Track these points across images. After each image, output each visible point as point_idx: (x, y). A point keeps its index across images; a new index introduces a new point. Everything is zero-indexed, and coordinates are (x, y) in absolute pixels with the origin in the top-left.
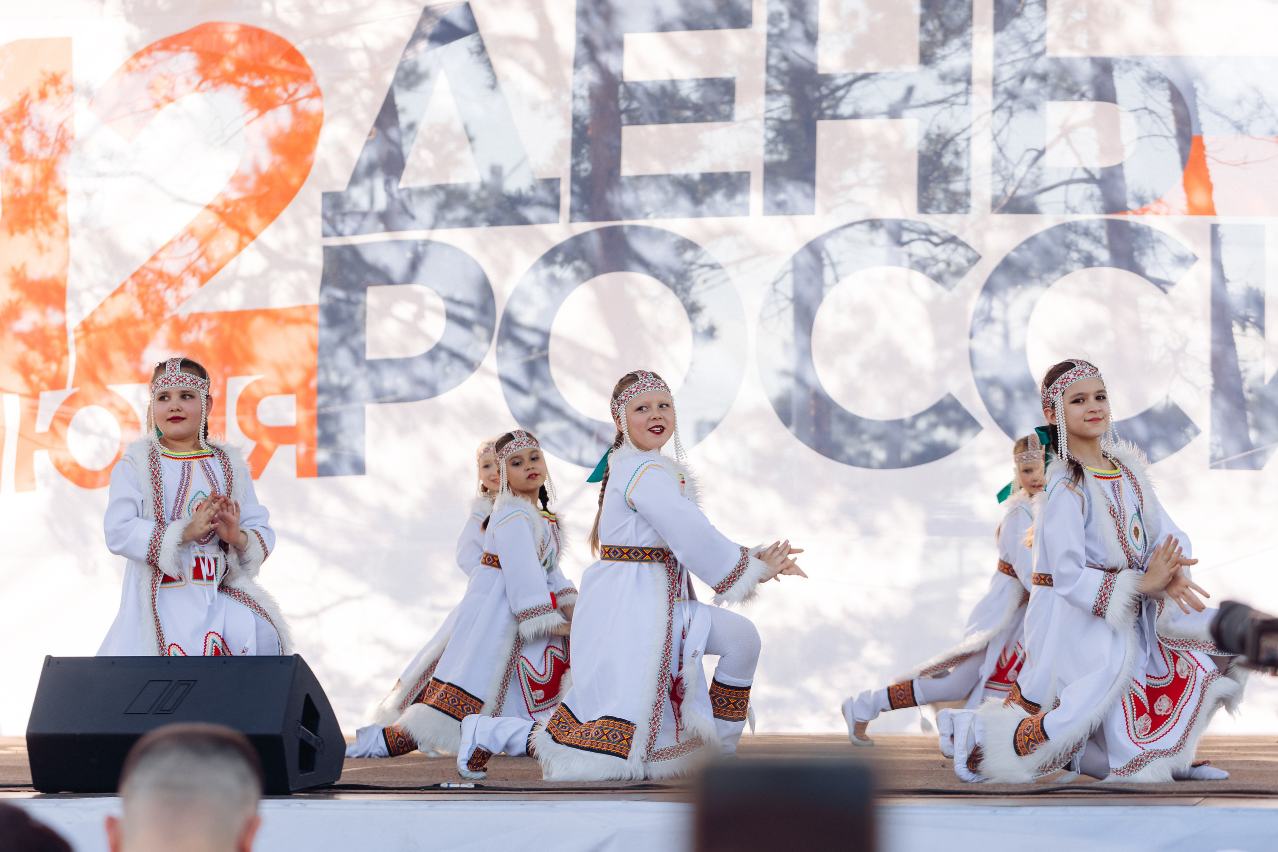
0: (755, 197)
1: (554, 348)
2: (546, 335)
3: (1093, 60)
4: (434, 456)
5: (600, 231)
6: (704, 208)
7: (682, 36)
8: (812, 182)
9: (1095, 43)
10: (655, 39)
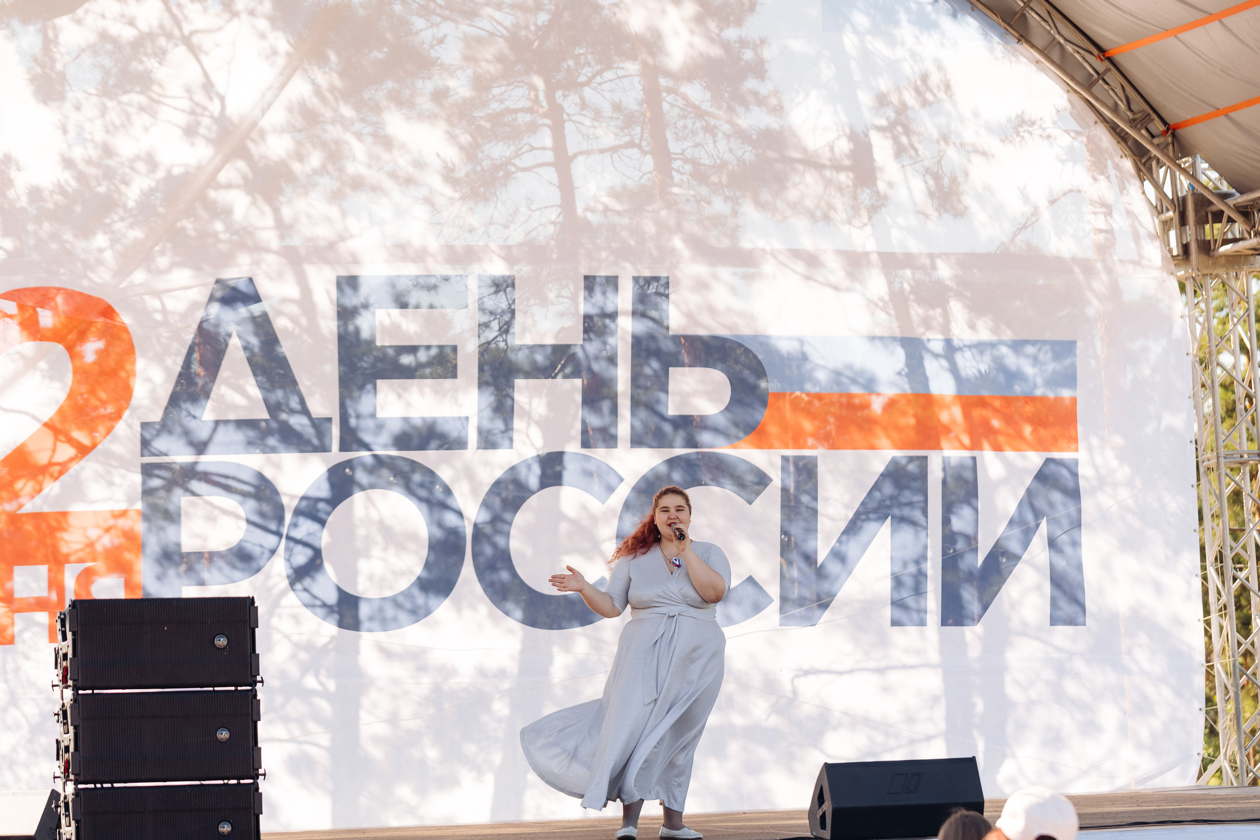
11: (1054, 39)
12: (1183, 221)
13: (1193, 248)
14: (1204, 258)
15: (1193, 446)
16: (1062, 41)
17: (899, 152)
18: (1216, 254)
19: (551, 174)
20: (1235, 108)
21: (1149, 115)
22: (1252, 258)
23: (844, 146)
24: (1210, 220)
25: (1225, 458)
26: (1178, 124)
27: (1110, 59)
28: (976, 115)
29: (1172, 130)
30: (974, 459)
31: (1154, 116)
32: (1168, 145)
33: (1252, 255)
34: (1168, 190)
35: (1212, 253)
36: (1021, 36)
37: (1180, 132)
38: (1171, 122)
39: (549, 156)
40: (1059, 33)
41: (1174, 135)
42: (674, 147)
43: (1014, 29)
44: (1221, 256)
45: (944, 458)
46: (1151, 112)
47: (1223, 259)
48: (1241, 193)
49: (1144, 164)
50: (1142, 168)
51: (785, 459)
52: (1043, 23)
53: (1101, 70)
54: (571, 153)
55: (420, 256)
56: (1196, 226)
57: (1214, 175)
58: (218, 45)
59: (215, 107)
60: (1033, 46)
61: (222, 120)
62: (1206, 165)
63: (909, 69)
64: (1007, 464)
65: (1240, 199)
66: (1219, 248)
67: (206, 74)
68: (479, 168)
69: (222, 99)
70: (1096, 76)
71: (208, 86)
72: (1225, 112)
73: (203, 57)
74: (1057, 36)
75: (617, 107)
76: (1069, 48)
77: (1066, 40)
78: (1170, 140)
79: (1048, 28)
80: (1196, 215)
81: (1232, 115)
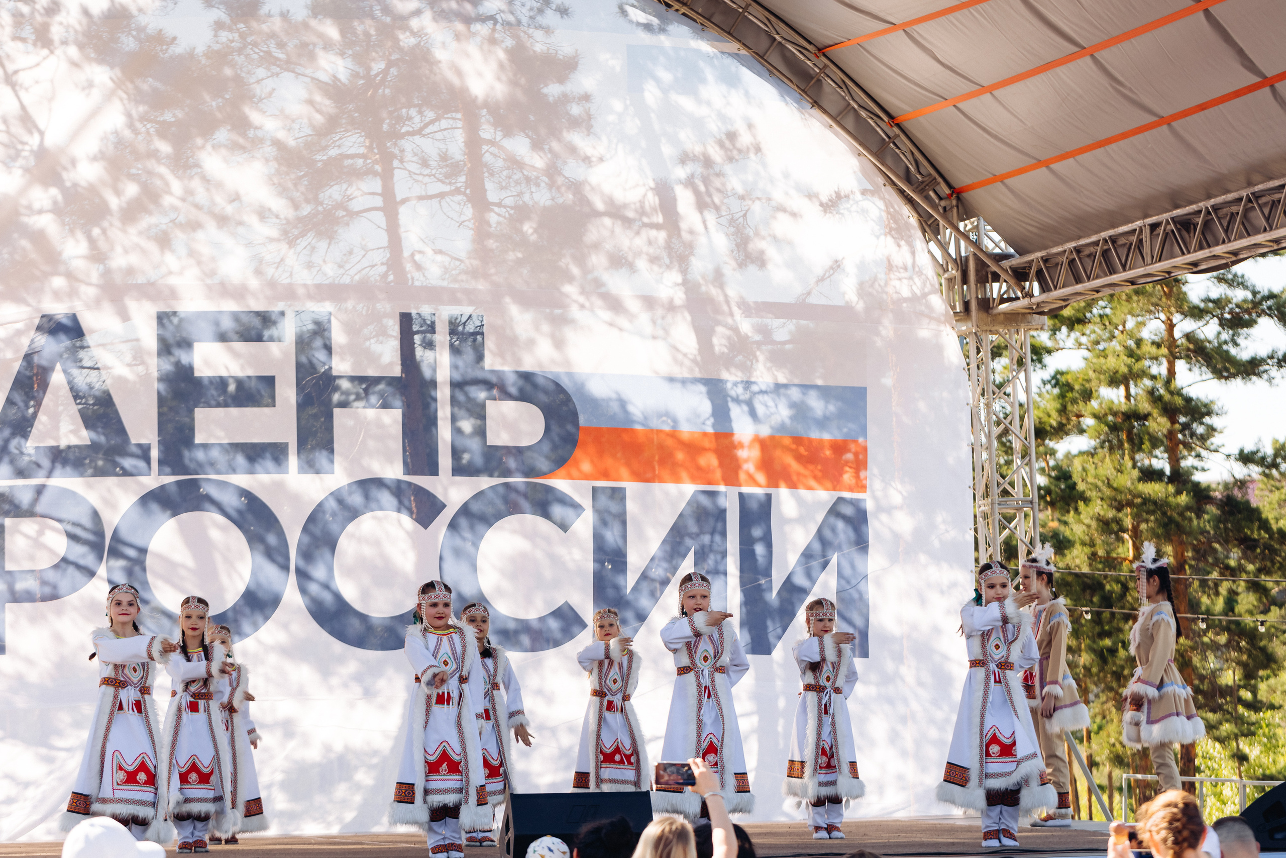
0: (293, 460)
1: (149, 561)
2: (143, 551)
3: (517, 372)
4: (58, 638)
5: (178, 483)
6: (258, 467)
7: (240, 346)
8: (332, 451)
9: (519, 361)
10: (218, 346)
11: (849, 104)
12: (965, 280)
13: (973, 305)
14: (984, 315)
15: (972, 491)
16: (856, 106)
17: (702, 205)
18: (995, 311)
19: (380, 218)
20: (1010, 175)
21: (935, 179)
22: (1029, 316)
23: (652, 200)
24: (990, 280)
25: (999, 504)
26: (962, 188)
27: (898, 126)
28: (786, 175)
29: (957, 193)
30: (769, 497)
31: (940, 180)
32: (952, 207)
33: (1029, 313)
34: (952, 250)
35: (990, 311)
36: (815, 102)
37: (965, 195)
38: (957, 185)
39: (378, 202)
40: (853, 99)
41: (958, 199)
42: (493, 195)
43: (808, 95)
44: (999, 314)
45: (741, 495)
46: (937, 176)
47: (1002, 316)
48: (1020, 254)
49: (929, 226)
50: (927, 229)
51: (595, 490)
52: (838, 90)
53: (891, 135)
54: (398, 199)
55: (239, 293)
56: (976, 285)
57: (996, 237)
58: (37, 82)
59: (34, 141)
60: (825, 111)
61: (41, 153)
62: (989, 227)
63: (714, 127)
64: (800, 502)
65: (1017, 261)
66: (997, 306)
67: (23, 107)
68: (320, 208)
69: (42, 133)
70: (887, 139)
71: (26, 119)
72: (1001, 178)
73: (22, 94)
74: (851, 102)
75: (444, 157)
76: (863, 114)
77: (860, 106)
78: (954, 202)
79: (843, 94)
80: (977, 275)
81: (1007, 181)
